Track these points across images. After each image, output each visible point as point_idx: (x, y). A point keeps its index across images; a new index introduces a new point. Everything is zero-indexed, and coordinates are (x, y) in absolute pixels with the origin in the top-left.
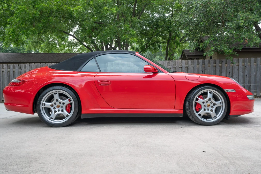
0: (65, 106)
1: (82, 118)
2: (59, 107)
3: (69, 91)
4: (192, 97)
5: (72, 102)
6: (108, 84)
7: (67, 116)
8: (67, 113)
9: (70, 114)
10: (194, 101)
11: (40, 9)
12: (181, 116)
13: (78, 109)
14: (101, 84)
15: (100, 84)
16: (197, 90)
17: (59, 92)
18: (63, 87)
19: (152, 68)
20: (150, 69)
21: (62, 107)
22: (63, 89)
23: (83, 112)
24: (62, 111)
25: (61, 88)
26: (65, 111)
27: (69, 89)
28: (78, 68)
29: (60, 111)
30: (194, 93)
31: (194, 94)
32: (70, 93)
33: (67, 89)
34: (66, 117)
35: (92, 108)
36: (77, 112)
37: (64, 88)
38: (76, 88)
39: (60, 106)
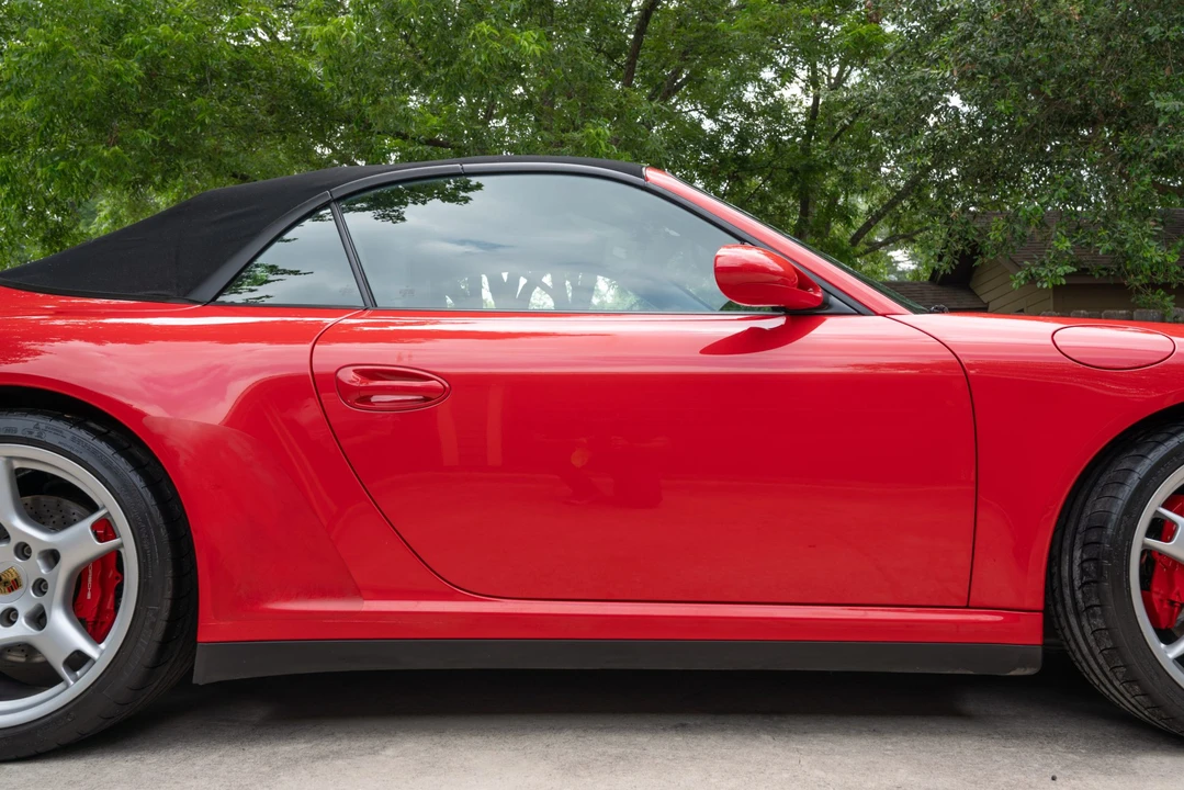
0: (60, 578)
1: (199, 678)
2: (11, 590)
3: (94, 452)
4: (1117, 509)
5: (122, 545)
6: (426, 399)
7: (77, 660)
8: (80, 641)
9: (103, 646)
10: (1140, 539)
11: (144, 52)
12: (1024, 666)
13: (167, 604)
14: (366, 400)
15: (357, 396)
16: (1162, 450)
17: (17, 465)
18: (54, 423)
19: (781, 269)
20: (763, 270)
21: (40, 586)
22: (50, 438)
23: (216, 626)
24: (39, 619)
25: (37, 427)
26: (60, 621)
27: (100, 436)
28: (200, 279)
29: (21, 620)
30: (1131, 471)
31: (1135, 479)
32: (109, 467)
33: (83, 434)
34: (63, 671)
35: (288, 597)
36: (161, 625)
37: (58, 432)
38: (158, 429)
39: (23, 580)
